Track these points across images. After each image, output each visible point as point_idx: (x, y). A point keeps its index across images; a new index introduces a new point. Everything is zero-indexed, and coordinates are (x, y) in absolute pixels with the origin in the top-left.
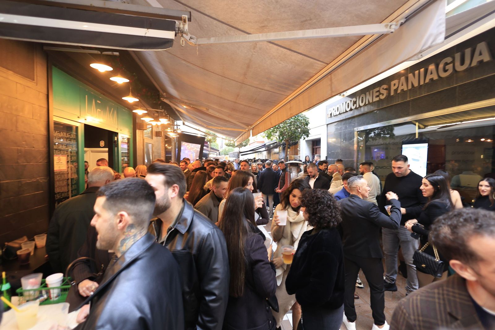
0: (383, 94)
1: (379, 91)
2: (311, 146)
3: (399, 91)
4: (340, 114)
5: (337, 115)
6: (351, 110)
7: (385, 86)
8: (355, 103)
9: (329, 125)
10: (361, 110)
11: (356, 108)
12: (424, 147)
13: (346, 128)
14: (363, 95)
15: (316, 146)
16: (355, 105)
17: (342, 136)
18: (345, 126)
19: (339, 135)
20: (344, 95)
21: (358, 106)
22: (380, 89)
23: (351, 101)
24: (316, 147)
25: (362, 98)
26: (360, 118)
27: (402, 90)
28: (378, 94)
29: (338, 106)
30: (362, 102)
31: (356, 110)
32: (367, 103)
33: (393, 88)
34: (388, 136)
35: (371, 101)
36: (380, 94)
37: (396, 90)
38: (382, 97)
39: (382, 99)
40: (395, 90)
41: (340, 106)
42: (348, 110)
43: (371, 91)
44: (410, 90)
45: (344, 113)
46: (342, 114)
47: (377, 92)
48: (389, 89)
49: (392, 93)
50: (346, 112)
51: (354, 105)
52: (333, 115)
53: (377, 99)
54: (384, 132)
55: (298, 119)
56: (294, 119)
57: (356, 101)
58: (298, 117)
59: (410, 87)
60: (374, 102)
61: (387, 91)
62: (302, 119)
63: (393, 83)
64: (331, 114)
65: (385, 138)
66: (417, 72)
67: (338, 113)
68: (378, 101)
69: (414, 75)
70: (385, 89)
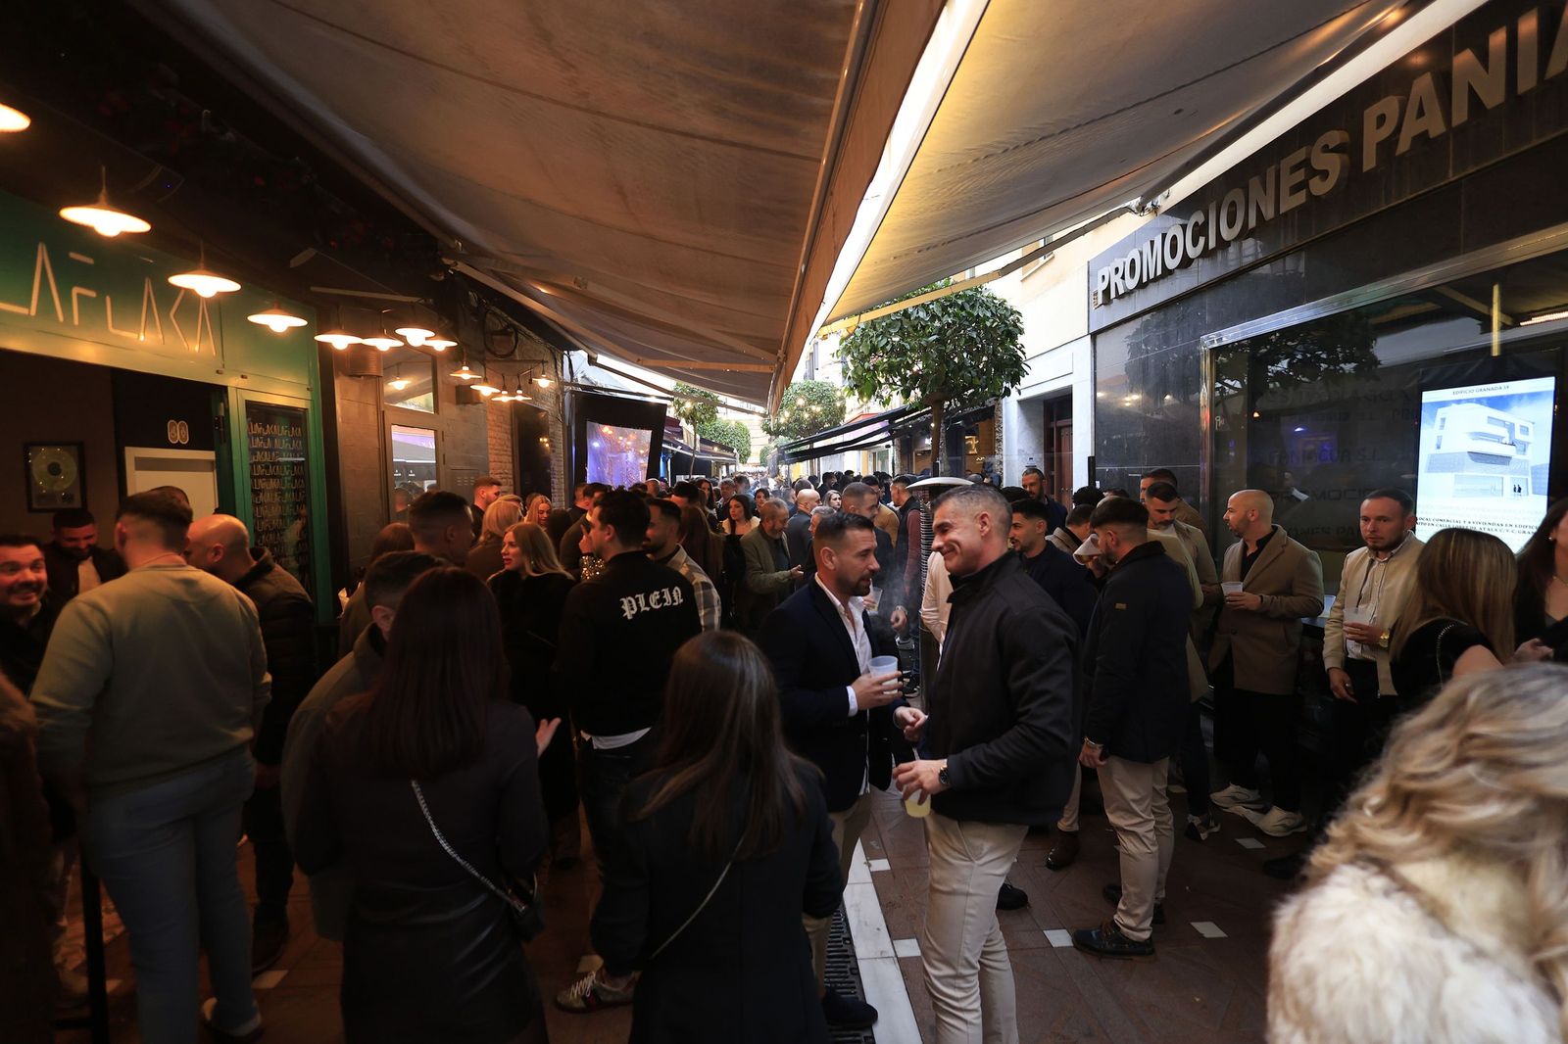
0: (1324, 174)
1: (1306, 163)
2: (1041, 421)
3: (1404, 145)
4: (1141, 286)
5: (1129, 293)
6: (1186, 262)
7: (1334, 137)
8: (1200, 231)
9: (1100, 339)
10: (1225, 259)
11: (1206, 253)
12: (1534, 396)
13: (1166, 340)
14: (1236, 195)
15: (1059, 419)
16: (1202, 240)
17: (1152, 371)
18: (1160, 333)
19: (1140, 374)
20: (1155, 208)
21: (1212, 244)
22: (1309, 154)
23: (1184, 227)
24: (1060, 423)
25: (1233, 204)
26: (1226, 291)
27: (1422, 138)
28: (1300, 175)
29: (1134, 254)
30: (1231, 224)
31: (1206, 263)
32: (1252, 223)
33: (1373, 136)
34: (1348, 367)
35: (1269, 213)
36: (1313, 172)
37: (1387, 146)
38: (1319, 187)
39: (1318, 197)
40: (1379, 145)
41: (1141, 253)
42: (1172, 264)
43: (1271, 172)
44: (1462, 128)
45: (1156, 279)
46: (1152, 288)
47: (1295, 168)
48: (1352, 149)
49: (1369, 162)
50: (1167, 273)
51: (1195, 243)
52: (1113, 295)
53: (1300, 198)
54: (1331, 351)
55: (971, 315)
56: (956, 315)
57: (1206, 223)
58: (973, 307)
59: (1460, 115)
60: (1285, 214)
61: (1346, 157)
62: (989, 314)
63: (1371, 114)
64: (1107, 292)
65: (1335, 376)
66: (1498, 39)
67: (1132, 283)
68: (1300, 209)
69: (1483, 55)
70: (1333, 150)
